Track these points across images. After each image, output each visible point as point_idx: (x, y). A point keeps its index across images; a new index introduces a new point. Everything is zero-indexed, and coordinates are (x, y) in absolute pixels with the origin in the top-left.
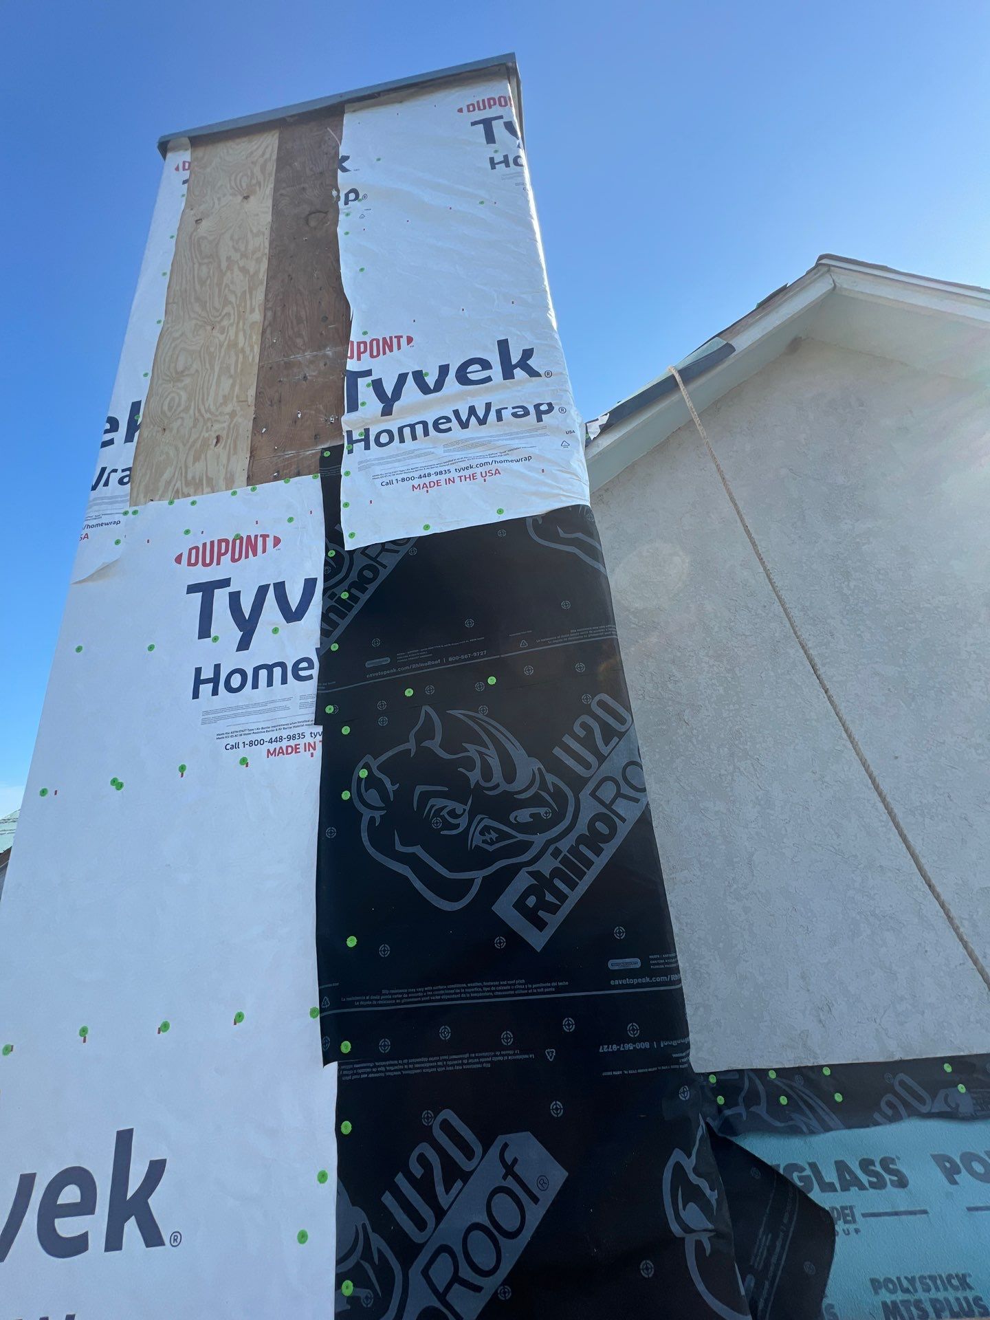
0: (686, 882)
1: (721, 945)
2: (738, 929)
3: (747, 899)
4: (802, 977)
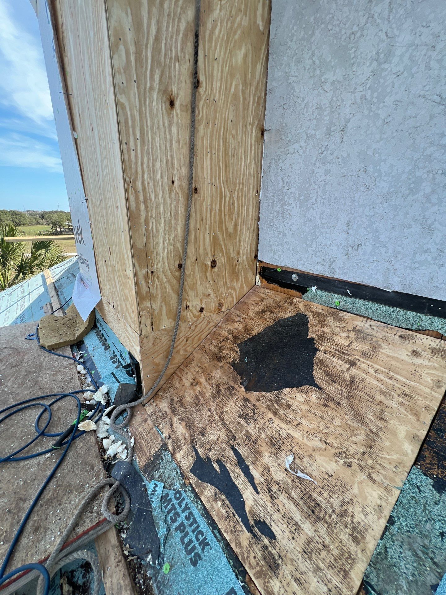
0: (294, 153)
1: (302, 198)
2: (316, 187)
3: (330, 164)
4: (347, 224)
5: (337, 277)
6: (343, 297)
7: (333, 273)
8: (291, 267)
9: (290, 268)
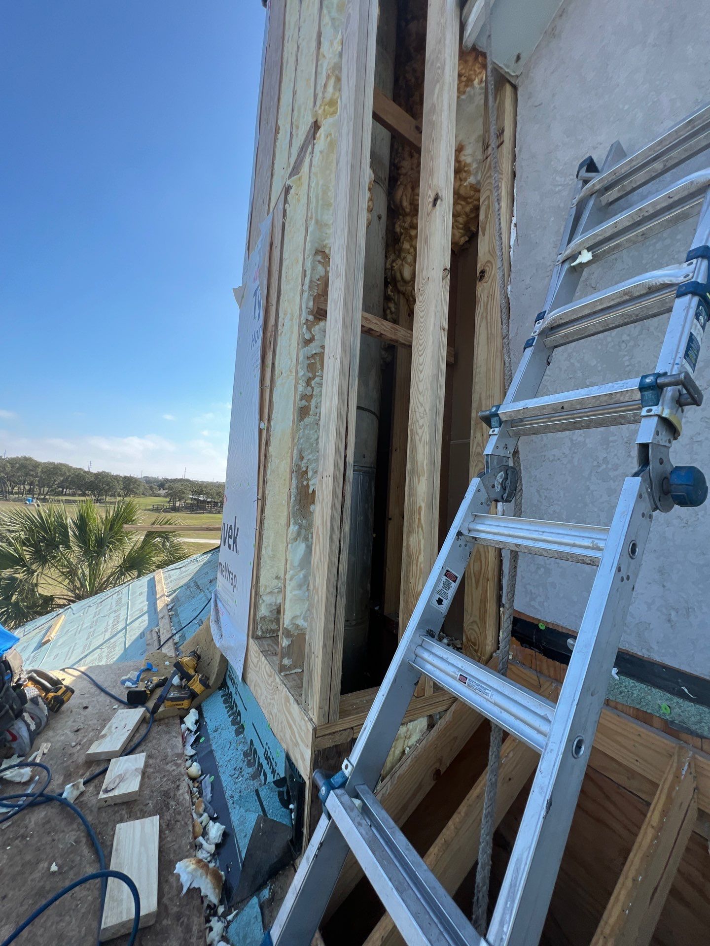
5: (658, 658)
6: (676, 699)
7: (648, 650)
8: (564, 625)
9: (562, 627)
